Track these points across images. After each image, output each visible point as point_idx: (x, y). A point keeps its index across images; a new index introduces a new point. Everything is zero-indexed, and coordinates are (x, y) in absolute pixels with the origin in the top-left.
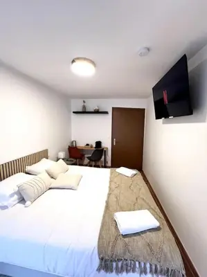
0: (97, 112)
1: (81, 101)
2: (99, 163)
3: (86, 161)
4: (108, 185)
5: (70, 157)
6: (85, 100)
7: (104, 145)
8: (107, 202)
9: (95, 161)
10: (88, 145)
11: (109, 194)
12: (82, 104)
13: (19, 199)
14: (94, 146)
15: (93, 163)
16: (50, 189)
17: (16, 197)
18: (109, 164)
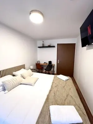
0: (50, 46)
1: (42, 41)
2: (50, 72)
3: (44, 71)
4: (51, 85)
5: (37, 68)
6: (44, 41)
7: (53, 63)
8: (48, 96)
9: (48, 71)
10: (45, 63)
11: (50, 91)
12: (42, 43)
13: (3, 89)
14: (48, 63)
15: (47, 72)
16: (21, 84)
17: (1, 87)
18: (56, 73)
